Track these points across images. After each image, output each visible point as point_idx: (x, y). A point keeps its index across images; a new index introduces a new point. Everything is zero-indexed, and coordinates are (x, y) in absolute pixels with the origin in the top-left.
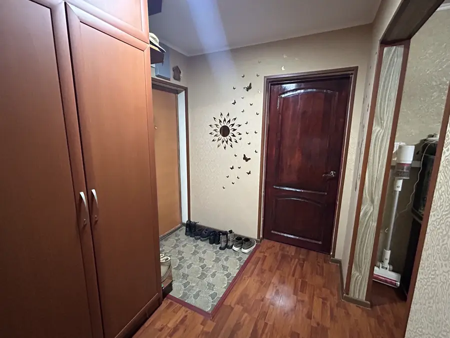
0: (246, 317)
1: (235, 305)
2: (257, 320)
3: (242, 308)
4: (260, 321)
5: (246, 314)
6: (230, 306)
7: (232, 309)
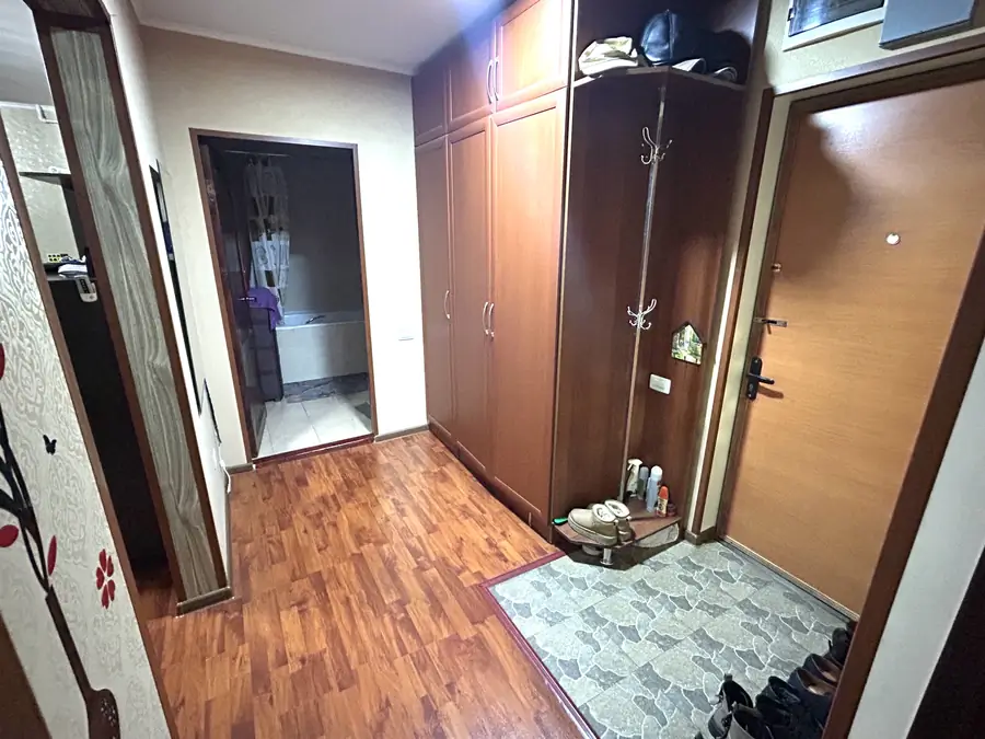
0: (441, 631)
1: (477, 629)
2: (422, 644)
3: (464, 638)
4: (417, 648)
5: (446, 635)
6: (483, 622)
7: (473, 623)
